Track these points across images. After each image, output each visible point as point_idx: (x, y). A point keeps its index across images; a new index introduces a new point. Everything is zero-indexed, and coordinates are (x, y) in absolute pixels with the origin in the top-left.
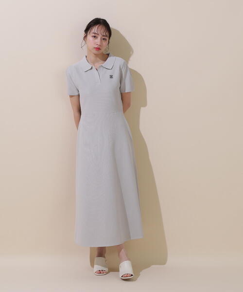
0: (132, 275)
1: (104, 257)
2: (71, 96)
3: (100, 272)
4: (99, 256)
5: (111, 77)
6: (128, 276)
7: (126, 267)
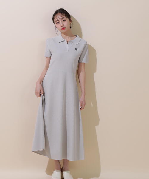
2: (47, 58)
5: (76, 49)
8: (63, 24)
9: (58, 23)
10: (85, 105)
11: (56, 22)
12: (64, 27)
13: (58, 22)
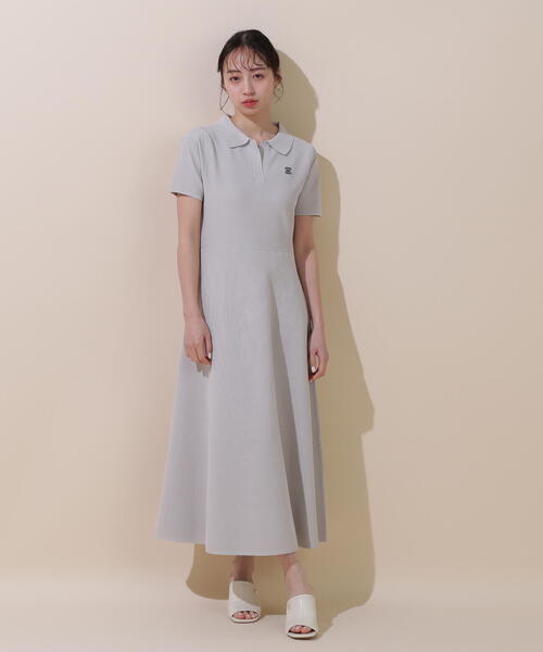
0: (312, 631)
1: (251, 581)
3: (244, 616)
4: (239, 580)
5: (288, 170)
6: (303, 630)
7: (301, 609)
8: (251, 87)
9: (236, 78)
10: (326, 360)
11: (230, 75)
12: (255, 98)
13: (235, 75)
